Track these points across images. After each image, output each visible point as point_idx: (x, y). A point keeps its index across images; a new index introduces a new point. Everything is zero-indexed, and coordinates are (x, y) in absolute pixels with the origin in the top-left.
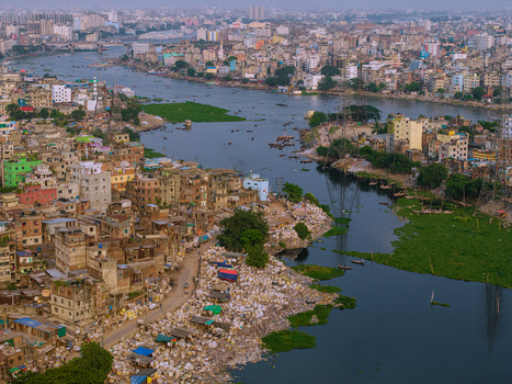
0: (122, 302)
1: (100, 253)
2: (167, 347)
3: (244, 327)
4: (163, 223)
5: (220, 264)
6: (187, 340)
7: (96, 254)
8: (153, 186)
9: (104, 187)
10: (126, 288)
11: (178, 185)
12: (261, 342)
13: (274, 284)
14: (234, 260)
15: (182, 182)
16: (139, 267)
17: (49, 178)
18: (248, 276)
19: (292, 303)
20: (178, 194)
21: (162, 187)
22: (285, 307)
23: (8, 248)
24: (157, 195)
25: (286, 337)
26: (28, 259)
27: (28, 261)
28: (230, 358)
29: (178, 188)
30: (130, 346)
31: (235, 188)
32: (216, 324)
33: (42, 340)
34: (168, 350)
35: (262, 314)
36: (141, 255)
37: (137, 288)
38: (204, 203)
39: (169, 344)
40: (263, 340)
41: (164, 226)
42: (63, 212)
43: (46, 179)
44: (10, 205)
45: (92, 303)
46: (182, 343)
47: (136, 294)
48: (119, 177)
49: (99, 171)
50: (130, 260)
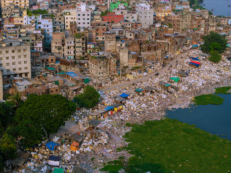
0: (127, 70)
1: (121, 45)
2: (139, 94)
3: (187, 90)
4: (168, 35)
5: (194, 58)
6: (152, 92)
7: (119, 45)
8: (176, 19)
9: (150, 17)
10: (133, 64)
11: (190, 19)
12: (193, 99)
13: (217, 71)
14: (204, 58)
15: (192, 18)
16: (145, 55)
17: (124, 11)
18: (206, 66)
19: (222, 81)
20: (190, 23)
21: (181, 19)
22: (217, 83)
23: (81, 39)
24: (178, 23)
25: (208, 98)
26: (91, 46)
27: (91, 47)
28: (171, 105)
29: (190, 21)
30: (120, 92)
31: (223, 24)
32: (172, 87)
33: (74, 84)
34: (139, 97)
35: (201, 84)
36: (149, 49)
37: (140, 64)
38: (203, 29)
39: (140, 93)
40: (195, 98)
41: (169, 36)
42: (123, 26)
43: (122, 11)
44: (97, 21)
45: (108, 69)
46: (148, 94)
47: (138, 68)
48: (163, 14)
49: (148, 9)
50: (143, 51)
